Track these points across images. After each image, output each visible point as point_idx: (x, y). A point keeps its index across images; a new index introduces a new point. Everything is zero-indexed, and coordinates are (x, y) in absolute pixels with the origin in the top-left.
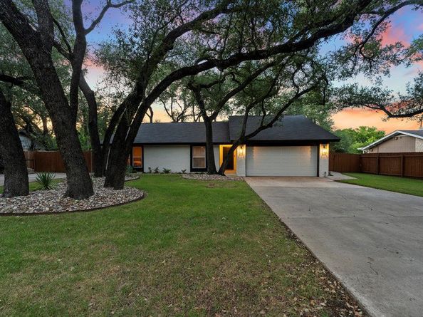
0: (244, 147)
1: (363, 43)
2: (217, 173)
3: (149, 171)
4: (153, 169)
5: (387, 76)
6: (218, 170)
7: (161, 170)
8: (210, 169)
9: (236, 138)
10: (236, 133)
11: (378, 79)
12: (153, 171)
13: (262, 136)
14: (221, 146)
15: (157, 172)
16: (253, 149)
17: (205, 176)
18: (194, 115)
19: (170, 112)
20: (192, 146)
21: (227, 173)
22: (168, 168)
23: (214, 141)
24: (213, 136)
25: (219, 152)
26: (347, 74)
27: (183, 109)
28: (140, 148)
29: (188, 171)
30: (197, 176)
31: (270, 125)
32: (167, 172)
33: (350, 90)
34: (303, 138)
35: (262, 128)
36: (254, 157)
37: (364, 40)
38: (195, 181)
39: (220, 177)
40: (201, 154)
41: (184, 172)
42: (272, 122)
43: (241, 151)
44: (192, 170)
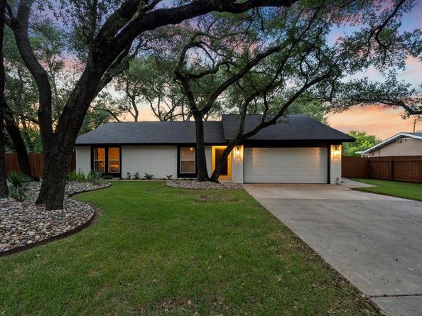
0: (242, 148)
1: (380, 28)
2: (209, 180)
3: (127, 177)
4: (133, 173)
5: (401, 70)
6: (210, 175)
7: (142, 175)
8: (201, 174)
9: (231, 137)
10: (232, 132)
11: (391, 73)
12: (132, 177)
13: (263, 134)
14: (214, 148)
15: (137, 178)
16: (252, 150)
17: (195, 184)
18: (183, 115)
19: (157, 112)
20: (180, 146)
21: (221, 179)
22: (150, 173)
23: (205, 141)
24: (205, 136)
25: (211, 155)
26: (356, 67)
27: (171, 108)
28: (118, 149)
29: (175, 176)
30: (185, 184)
31: (273, 122)
32: (149, 177)
33: (358, 85)
34: (313, 138)
35: (264, 125)
36: (254, 160)
37: (382, 24)
38: (181, 191)
39: (212, 185)
40: (189, 156)
41: (169, 178)
42: (276, 118)
43: (238, 153)
44: (179, 175)
